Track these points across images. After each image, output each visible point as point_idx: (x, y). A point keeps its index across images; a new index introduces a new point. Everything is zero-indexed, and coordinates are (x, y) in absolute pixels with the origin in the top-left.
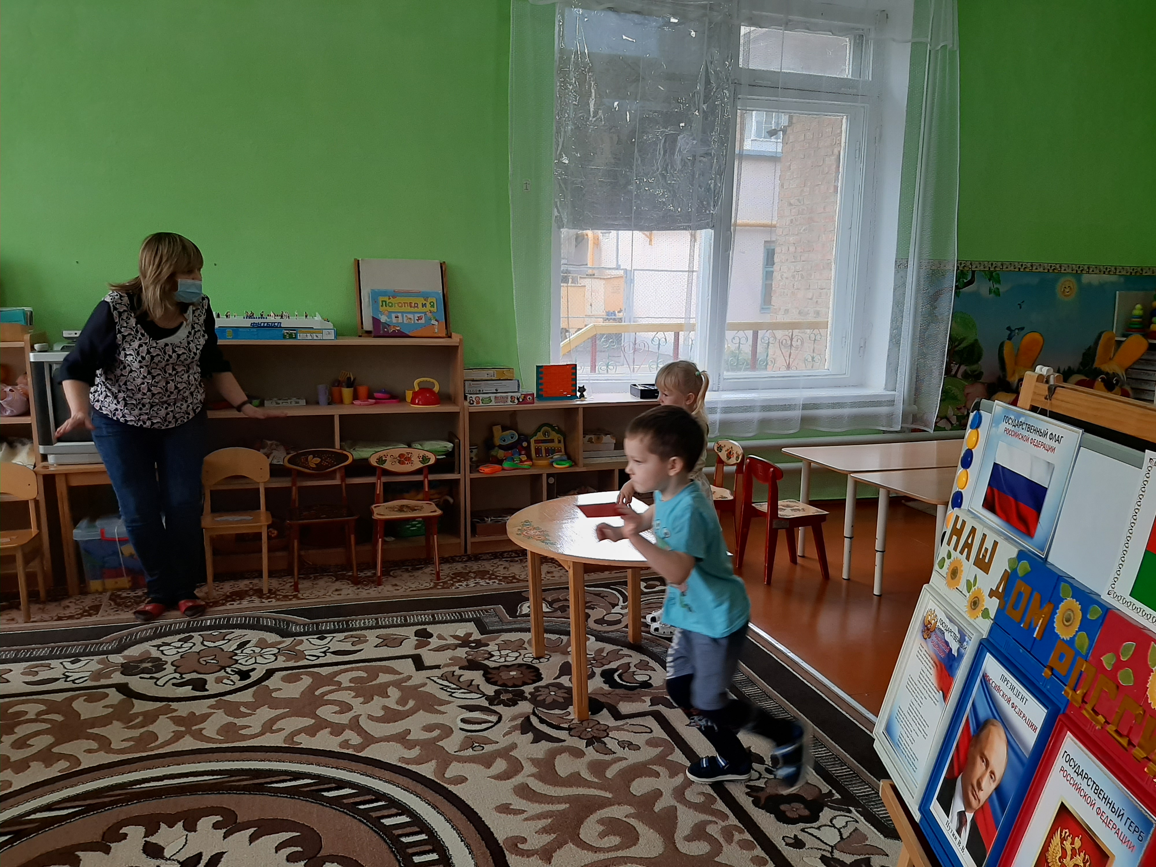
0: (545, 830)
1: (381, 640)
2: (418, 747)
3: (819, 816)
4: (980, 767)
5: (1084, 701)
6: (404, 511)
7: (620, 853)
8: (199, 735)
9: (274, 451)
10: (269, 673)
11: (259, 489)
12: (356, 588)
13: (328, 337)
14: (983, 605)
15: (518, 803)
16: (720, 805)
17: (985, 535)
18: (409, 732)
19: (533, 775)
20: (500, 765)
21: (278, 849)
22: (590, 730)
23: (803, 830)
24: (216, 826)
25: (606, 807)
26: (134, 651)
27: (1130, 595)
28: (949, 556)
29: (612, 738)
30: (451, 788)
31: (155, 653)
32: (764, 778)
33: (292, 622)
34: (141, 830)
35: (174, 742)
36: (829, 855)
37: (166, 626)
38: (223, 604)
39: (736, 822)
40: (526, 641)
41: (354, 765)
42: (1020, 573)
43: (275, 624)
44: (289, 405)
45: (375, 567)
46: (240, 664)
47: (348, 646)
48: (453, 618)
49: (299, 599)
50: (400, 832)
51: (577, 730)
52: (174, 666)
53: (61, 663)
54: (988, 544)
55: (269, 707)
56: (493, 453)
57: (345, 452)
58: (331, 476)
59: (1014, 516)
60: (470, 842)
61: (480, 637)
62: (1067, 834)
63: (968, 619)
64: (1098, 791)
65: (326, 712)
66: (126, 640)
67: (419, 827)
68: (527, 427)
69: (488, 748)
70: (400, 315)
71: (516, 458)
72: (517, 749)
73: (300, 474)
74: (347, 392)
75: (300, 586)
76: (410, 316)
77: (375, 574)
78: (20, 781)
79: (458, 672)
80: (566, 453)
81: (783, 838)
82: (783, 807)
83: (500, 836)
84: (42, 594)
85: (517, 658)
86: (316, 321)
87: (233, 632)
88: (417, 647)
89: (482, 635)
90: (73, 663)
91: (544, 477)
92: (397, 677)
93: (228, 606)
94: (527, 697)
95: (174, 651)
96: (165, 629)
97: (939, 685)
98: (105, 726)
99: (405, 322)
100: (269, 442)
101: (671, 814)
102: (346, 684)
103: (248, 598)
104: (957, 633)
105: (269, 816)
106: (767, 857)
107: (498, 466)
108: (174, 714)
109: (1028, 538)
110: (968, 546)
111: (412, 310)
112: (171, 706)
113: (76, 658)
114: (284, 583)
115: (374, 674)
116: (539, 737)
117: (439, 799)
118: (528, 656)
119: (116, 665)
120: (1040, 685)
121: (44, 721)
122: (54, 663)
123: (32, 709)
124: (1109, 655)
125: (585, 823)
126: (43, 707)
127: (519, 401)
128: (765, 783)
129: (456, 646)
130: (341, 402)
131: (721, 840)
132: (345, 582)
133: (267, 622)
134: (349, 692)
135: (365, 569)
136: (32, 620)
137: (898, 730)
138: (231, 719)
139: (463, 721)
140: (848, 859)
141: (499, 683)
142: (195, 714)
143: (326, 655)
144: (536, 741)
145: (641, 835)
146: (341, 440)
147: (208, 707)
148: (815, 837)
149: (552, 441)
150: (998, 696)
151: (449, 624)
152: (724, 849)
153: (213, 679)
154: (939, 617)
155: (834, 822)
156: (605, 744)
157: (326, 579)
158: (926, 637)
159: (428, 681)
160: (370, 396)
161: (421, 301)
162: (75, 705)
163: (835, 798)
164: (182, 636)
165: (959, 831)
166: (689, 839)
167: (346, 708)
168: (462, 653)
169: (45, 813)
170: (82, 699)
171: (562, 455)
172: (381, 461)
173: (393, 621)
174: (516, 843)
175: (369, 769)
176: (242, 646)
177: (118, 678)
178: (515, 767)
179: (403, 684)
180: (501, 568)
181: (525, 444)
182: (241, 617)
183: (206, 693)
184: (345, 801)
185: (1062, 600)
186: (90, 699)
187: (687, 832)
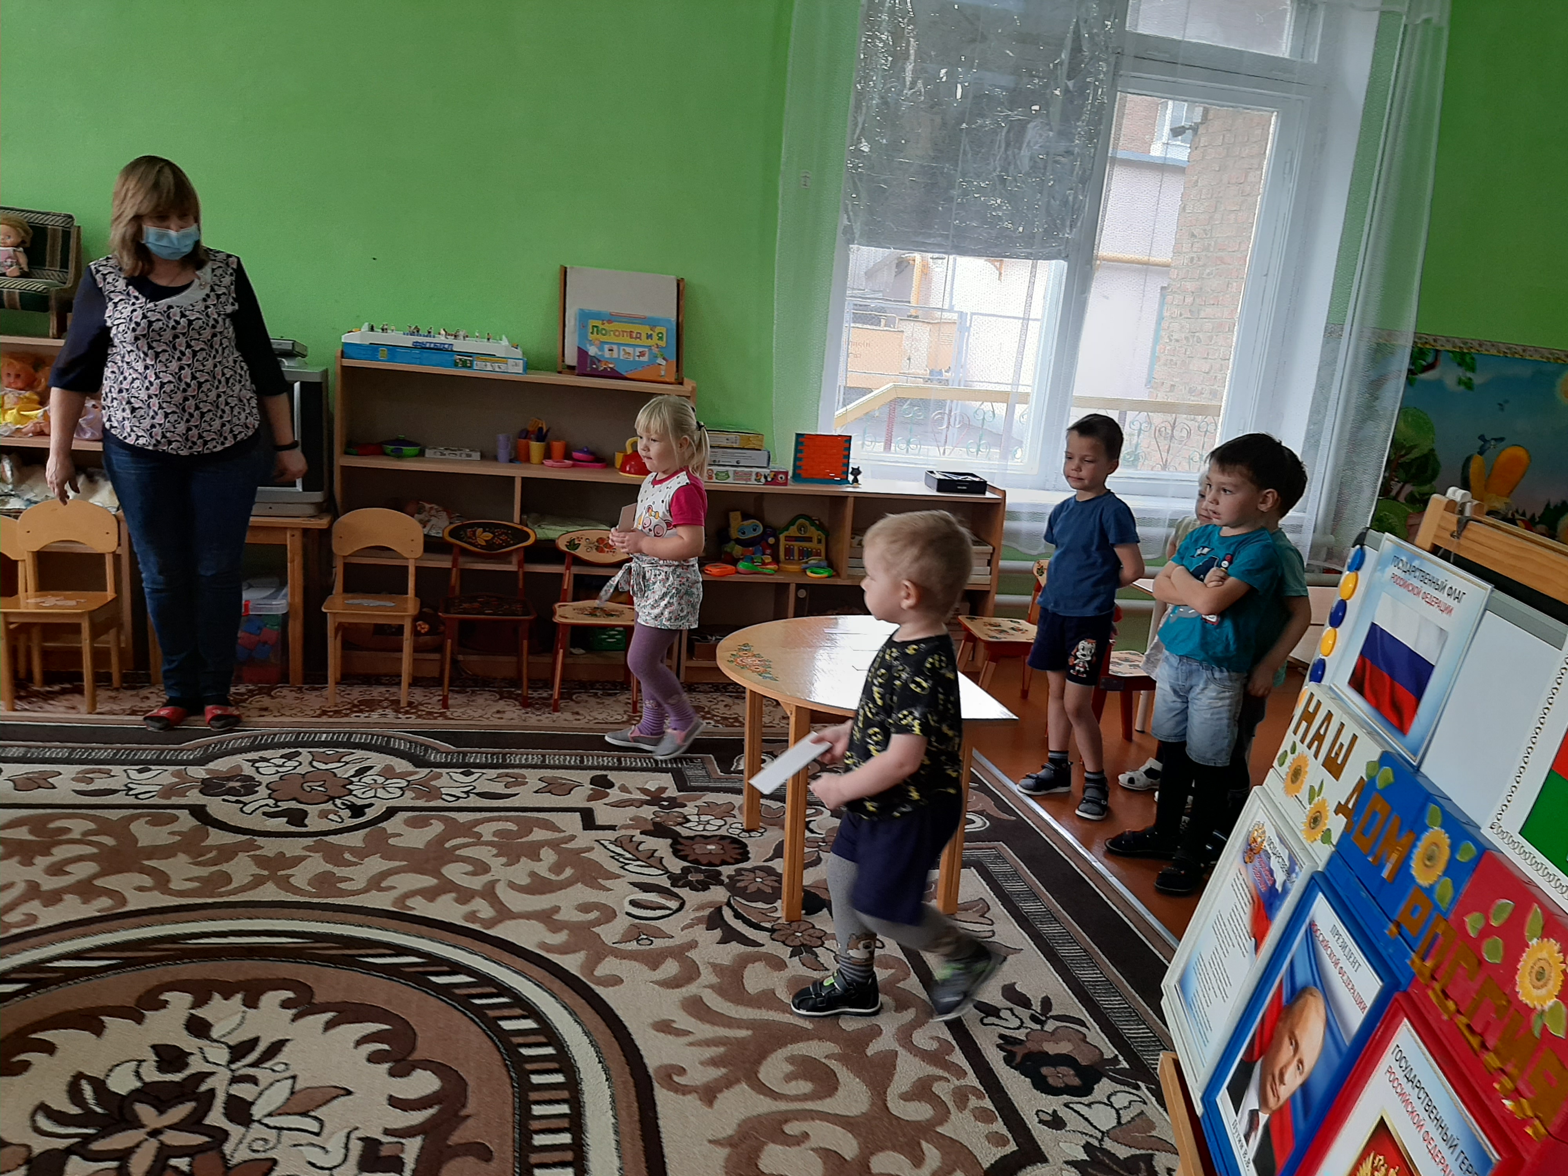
0: (714, 1062)
1: (545, 784)
2: (566, 932)
3: (1093, 1089)
4: (1286, 1051)
5: (1433, 978)
6: (596, 615)
7: (809, 1105)
8: (285, 884)
9: (432, 518)
10: (391, 812)
11: (407, 567)
12: (523, 711)
13: (514, 370)
14: (1325, 824)
15: (683, 1021)
16: (958, 1058)
17: (1342, 725)
18: (556, 909)
19: (711, 986)
20: (670, 968)
21: (359, 1043)
22: (799, 934)
23: (1066, 1105)
24: (285, 1004)
25: (802, 1041)
26: (221, 765)
27: (1520, 833)
28: (1293, 750)
29: (828, 949)
30: (599, 990)
31: (248, 770)
32: (1027, 1028)
33: (430, 746)
34: (188, 998)
35: (251, 889)
36: (1096, 1143)
37: (269, 735)
38: (347, 715)
39: (976, 1083)
40: (737, 806)
41: (477, 945)
42: (1380, 784)
43: (410, 748)
44: (458, 458)
45: (552, 687)
46: (355, 795)
47: (499, 788)
48: (645, 765)
49: (447, 718)
50: (520, 1040)
51: (782, 932)
52: (269, 789)
53: (125, 771)
54: (1345, 739)
55: (381, 857)
56: (728, 549)
57: (525, 529)
58: (504, 558)
59: (1386, 699)
60: (611, 1065)
61: (676, 794)
62: (1382, 1162)
63: (1304, 841)
64: (1430, 1108)
65: (454, 872)
66: (214, 748)
67: (546, 1037)
68: (777, 516)
69: (658, 943)
70: (615, 347)
71: (758, 557)
72: (697, 950)
73: (464, 552)
74: (536, 448)
75: (450, 702)
76: (629, 350)
77: (551, 695)
78: (48, 917)
79: (638, 837)
80: (827, 558)
81: (1038, 1111)
82: (1044, 1070)
83: (652, 1062)
84: (116, 677)
85: (720, 827)
86: (501, 347)
87: (353, 753)
88: (590, 799)
89: (679, 791)
90: (140, 771)
91: (792, 588)
92: (557, 835)
93: (353, 718)
94: (723, 881)
95: (273, 770)
96: (267, 740)
97: (1252, 930)
98: (167, 858)
99: (621, 358)
100: (427, 506)
101: (888, 1062)
102: (487, 837)
103: (380, 711)
104: (1286, 860)
105: (355, 998)
106: (1010, 1136)
107: (730, 567)
108: (258, 853)
109: (1400, 736)
110: (1319, 738)
111: (633, 342)
112: (256, 841)
113: (145, 765)
114: (431, 695)
115: (526, 828)
116: (730, 936)
117: (579, 1003)
118: (735, 827)
119: (195, 780)
120: (1380, 946)
121: (91, 843)
122: (116, 769)
123: (78, 826)
124: (1477, 915)
125: (769, 1059)
126: (92, 826)
127: (767, 481)
128: (1027, 1035)
129: (643, 803)
130: (527, 459)
131: (951, 1105)
132: (511, 702)
133: (400, 744)
134: (490, 848)
135: (541, 688)
136: (98, 710)
137: (1194, 985)
138: (329, 867)
139: (633, 903)
140: (1123, 1152)
141: (689, 858)
142: (284, 854)
143: (468, 796)
144: (723, 941)
145: (842, 1084)
146: (523, 511)
147: (303, 848)
148: (1082, 1116)
149: (809, 539)
150: (1324, 954)
151: (639, 773)
152: (952, 1117)
153: (317, 813)
154: (1267, 835)
155: (1113, 1099)
156: (817, 956)
157: (487, 695)
158: (1247, 860)
159: (596, 845)
160: (567, 455)
161: (645, 330)
162: (134, 827)
163: (1121, 1066)
164: (287, 751)
165: (1247, 1137)
166: (906, 1097)
167: (481, 868)
168: (648, 812)
169: (71, 961)
170: (143, 820)
171: (820, 560)
172: (572, 545)
173: (565, 760)
174: (670, 1073)
175: (497, 952)
176: (361, 772)
177: (194, 797)
178: (690, 973)
179: (563, 846)
180: (721, 706)
181: (771, 540)
182: (367, 734)
183: (303, 829)
184: (457, 991)
185: (1425, 828)
186: (156, 822)
187: (904, 1089)
